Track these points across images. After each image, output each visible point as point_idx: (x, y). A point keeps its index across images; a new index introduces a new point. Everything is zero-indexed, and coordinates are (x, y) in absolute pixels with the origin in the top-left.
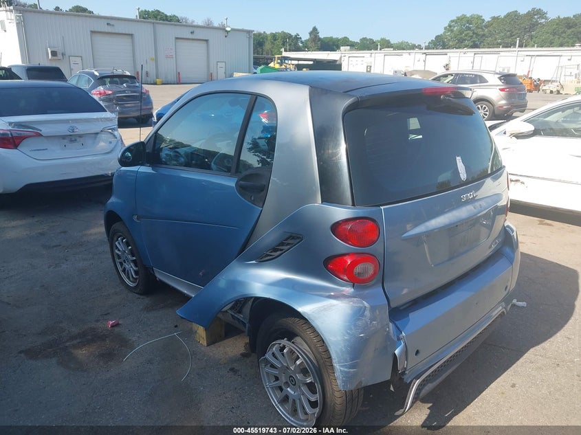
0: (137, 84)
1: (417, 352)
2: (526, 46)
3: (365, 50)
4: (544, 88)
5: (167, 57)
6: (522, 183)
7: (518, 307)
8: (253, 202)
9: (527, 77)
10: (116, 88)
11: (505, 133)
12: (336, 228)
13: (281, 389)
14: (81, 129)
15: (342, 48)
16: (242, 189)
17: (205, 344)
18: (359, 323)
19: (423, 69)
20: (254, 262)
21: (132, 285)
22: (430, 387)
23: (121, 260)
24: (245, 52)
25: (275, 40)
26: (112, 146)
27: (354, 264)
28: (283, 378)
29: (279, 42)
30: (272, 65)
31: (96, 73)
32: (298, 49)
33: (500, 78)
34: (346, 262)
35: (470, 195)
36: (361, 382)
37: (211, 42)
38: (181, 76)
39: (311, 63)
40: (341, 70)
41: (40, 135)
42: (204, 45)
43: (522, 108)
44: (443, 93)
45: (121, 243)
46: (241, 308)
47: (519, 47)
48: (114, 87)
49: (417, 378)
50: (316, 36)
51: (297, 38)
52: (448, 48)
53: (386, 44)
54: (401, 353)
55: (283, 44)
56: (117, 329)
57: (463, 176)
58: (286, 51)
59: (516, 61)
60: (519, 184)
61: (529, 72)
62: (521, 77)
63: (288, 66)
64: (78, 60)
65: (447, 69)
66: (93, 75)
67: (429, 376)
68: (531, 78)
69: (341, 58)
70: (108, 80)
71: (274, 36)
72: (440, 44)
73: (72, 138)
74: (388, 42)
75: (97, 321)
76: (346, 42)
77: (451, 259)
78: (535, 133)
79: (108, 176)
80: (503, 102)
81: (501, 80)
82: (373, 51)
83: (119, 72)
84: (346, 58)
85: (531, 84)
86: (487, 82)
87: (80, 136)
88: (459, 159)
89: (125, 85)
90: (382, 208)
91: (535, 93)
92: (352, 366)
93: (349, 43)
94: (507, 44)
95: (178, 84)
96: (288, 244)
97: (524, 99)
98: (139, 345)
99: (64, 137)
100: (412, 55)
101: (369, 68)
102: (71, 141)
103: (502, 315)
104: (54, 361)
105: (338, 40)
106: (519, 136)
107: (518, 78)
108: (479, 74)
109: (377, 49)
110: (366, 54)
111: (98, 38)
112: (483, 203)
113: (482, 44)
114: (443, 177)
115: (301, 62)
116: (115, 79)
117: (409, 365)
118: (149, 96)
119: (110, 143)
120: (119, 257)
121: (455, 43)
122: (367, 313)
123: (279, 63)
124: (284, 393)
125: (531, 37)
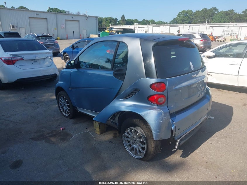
0: (53, 39)
1: (179, 129)
2: (210, 23)
3: (144, 25)
4: (218, 40)
5: (62, 28)
6: (211, 75)
7: (211, 119)
8: (120, 79)
9: (211, 35)
10: (44, 41)
11: (204, 56)
12: (152, 86)
13: (130, 146)
14: (39, 57)
15: (135, 24)
16: (115, 75)
17: (99, 134)
18: (160, 117)
19: (169, 32)
20: (122, 99)
21: (66, 115)
22: (183, 142)
23: (62, 106)
24: (95, 26)
25: (107, 21)
26: (51, 63)
27: (157, 98)
28: (132, 141)
29: (108, 21)
30: (106, 31)
31: (36, 35)
32: (116, 25)
33: (200, 36)
34: (155, 98)
35: (195, 76)
36: (161, 138)
37: (80, 22)
38: (68, 36)
39: (122, 30)
40: (135, 33)
41: (23, 59)
42: (77, 23)
43: (209, 48)
44: (185, 40)
45: (62, 99)
46: (115, 118)
47: (207, 23)
48: (44, 40)
49: (179, 138)
50: (124, 19)
51: (116, 20)
52: (178, 24)
53: (153, 22)
54: (174, 129)
55: (110, 22)
56: (64, 131)
57: (193, 69)
58: (111, 25)
59: (206, 29)
60: (210, 76)
61: (212, 33)
62: (208, 35)
63: (113, 32)
64: (24, 29)
65: (179, 32)
66: (34, 36)
67: (183, 138)
68: (212, 36)
69: (135, 28)
70: (40, 38)
71: (106, 19)
72: (175, 22)
73: (35, 60)
74: (154, 21)
75: (56, 128)
76: (136, 21)
77: (189, 97)
78: (215, 56)
79: (49, 76)
80: (202, 45)
81: (201, 36)
82: (148, 25)
83: (45, 34)
84: (137, 28)
85: (213, 38)
86: (196, 37)
87: (38, 60)
88: (191, 63)
89: (48, 40)
90: (167, 79)
91: (214, 42)
92: (158, 132)
93: (138, 22)
94: (203, 22)
95: (66, 39)
96: (134, 92)
97: (210, 44)
98: (74, 135)
99: (32, 60)
100: (164, 27)
101: (146, 32)
102: (35, 62)
103: (206, 119)
104: (44, 141)
105: (133, 20)
106: (210, 57)
107: (208, 36)
108: (192, 34)
109: (149, 24)
110: (145, 26)
111: (32, 20)
112: (199, 78)
113: (192, 22)
114: (186, 69)
115: (118, 30)
116: (43, 37)
117: (177, 133)
118: (58, 44)
119: (50, 62)
120: (61, 105)
121: (181, 21)
122: (163, 114)
123: (109, 30)
124: (132, 147)
125: (212, 19)
